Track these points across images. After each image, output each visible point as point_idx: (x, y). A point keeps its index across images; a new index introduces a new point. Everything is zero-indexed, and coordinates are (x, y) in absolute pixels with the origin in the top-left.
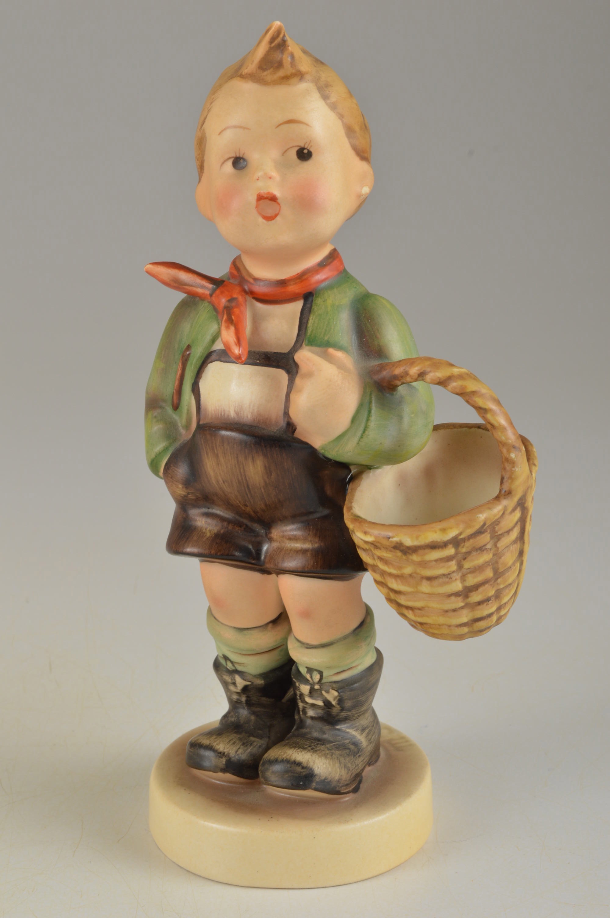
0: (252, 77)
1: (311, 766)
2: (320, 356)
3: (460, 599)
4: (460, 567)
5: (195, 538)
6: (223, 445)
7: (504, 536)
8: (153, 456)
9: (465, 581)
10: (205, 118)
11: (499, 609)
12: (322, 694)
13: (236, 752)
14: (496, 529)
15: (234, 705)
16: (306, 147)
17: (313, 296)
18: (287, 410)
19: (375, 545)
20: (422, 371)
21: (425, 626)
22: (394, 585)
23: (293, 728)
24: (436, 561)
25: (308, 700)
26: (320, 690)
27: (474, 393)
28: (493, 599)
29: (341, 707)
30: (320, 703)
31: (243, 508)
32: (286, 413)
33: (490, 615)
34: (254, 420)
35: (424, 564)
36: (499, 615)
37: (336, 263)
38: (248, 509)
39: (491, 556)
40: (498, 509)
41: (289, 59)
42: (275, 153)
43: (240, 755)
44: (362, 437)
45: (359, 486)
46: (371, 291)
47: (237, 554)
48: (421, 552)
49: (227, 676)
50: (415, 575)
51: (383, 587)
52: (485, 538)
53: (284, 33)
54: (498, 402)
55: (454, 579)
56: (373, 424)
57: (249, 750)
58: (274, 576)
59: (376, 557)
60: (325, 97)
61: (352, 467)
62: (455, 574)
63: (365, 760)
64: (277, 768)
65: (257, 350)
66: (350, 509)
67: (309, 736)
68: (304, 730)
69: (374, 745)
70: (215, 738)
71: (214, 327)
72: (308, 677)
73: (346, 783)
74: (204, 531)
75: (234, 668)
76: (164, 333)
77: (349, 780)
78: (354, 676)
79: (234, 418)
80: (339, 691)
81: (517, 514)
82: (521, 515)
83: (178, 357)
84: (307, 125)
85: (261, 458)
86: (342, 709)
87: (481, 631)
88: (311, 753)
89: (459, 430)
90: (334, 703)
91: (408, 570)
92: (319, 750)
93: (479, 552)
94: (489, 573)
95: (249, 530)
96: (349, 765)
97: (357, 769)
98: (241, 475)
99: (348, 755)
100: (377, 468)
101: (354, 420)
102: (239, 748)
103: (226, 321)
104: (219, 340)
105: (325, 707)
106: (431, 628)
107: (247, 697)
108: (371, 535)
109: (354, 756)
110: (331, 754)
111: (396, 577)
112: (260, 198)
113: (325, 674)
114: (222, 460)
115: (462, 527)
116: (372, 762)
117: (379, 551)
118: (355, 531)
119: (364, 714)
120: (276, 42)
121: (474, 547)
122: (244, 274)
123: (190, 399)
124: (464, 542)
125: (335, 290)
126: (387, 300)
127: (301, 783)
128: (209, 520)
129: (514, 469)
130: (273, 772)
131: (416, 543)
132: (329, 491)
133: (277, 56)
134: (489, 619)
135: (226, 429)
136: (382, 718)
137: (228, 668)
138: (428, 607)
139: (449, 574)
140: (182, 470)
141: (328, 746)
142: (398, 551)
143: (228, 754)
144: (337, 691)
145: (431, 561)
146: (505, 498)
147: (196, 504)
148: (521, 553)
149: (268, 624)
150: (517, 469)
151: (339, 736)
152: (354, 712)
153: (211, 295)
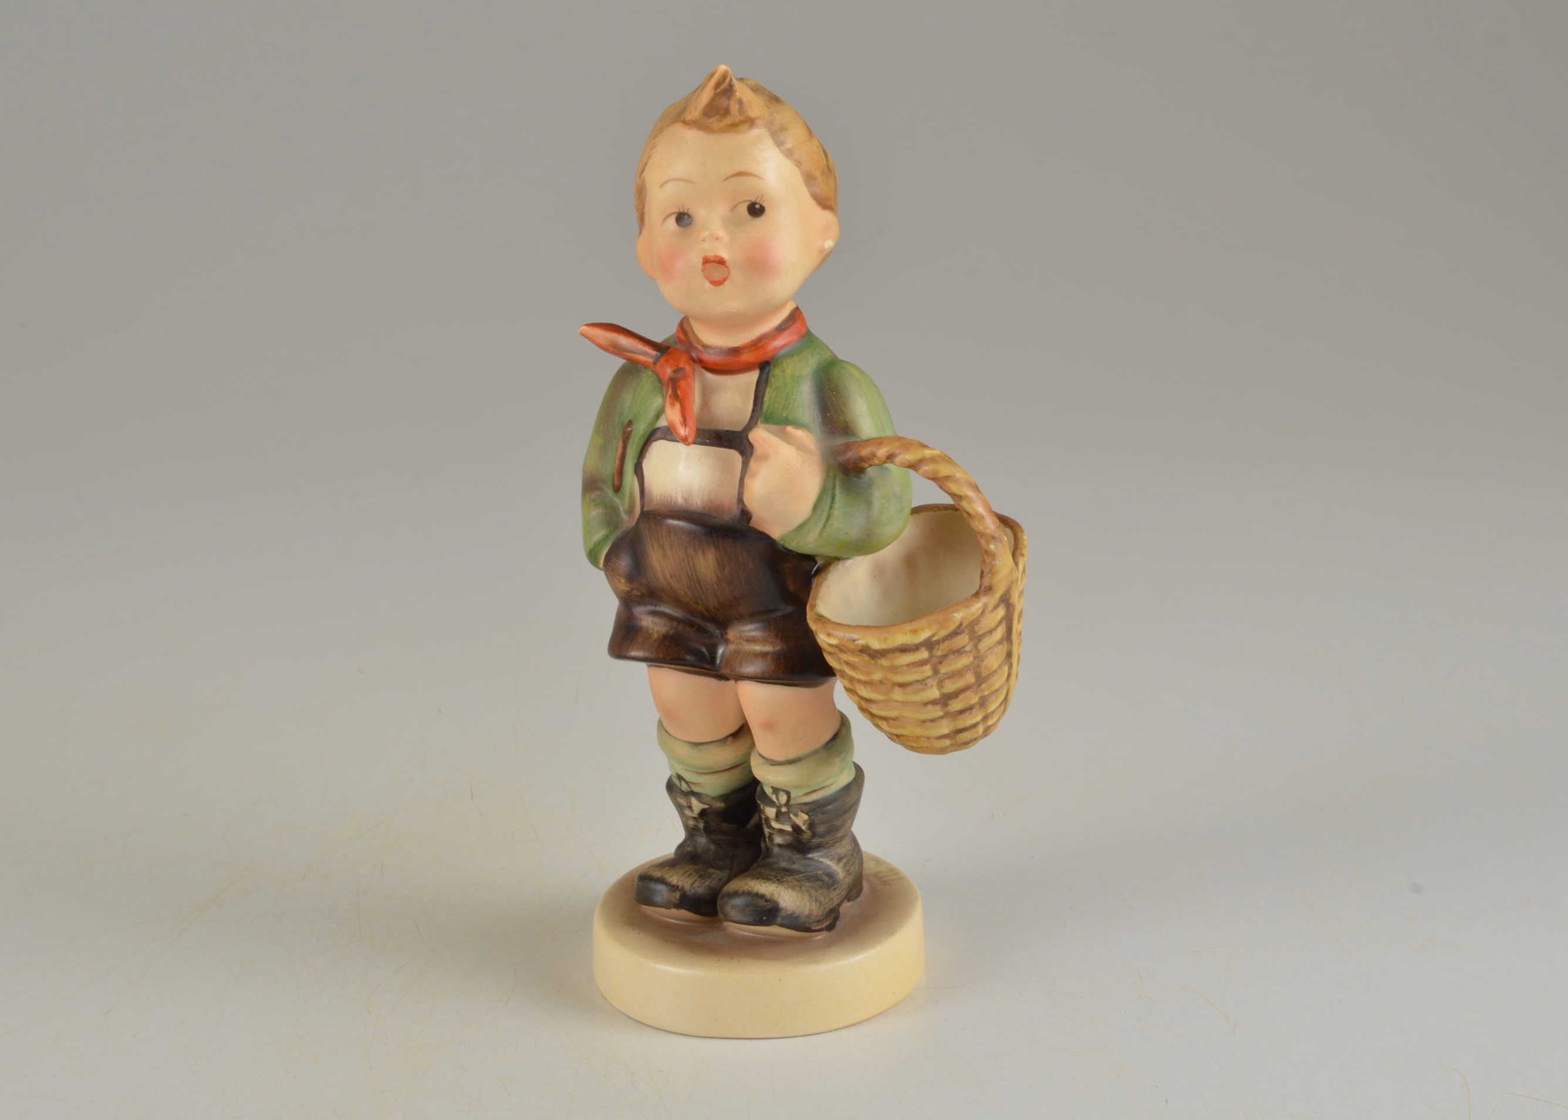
0: (695, 124)
1: (776, 899)
2: (777, 436)
3: (938, 707)
4: (936, 672)
5: (640, 640)
6: (670, 536)
7: (985, 637)
8: (591, 545)
9: (942, 687)
10: (645, 166)
11: (985, 718)
12: (790, 818)
13: (692, 885)
14: (976, 629)
15: (691, 832)
16: (758, 201)
17: (770, 365)
18: (741, 497)
19: (840, 648)
20: (890, 453)
21: (902, 738)
22: (864, 692)
23: (759, 858)
24: (908, 665)
25: (775, 825)
26: (788, 813)
27: (948, 478)
28: (977, 707)
29: (812, 832)
30: (789, 828)
31: (695, 607)
32: (740, 500)
33: (975, 726)
34: (704, 507)
35: (894, 669)
36: (986, 726)
37: (797, 326)
38: (700, 607)
39: (971, 659)
40: (977, 607)
41: (737, 106)
42: (723, 210)
43: (697, 889)
44: (824, 527)
45: (826, 579)
46: (840, 358)
47: (688, 658)
48: (890, 656)
49: (681, 798)
50: (886, 681)
51: (853, 695)
52: (963, 640)
53: (731, 77)
54: (976, 488)
55: (930, 685)
56: (837, 511)
57: (707, 883)
58: (732, 682)
59: (842, 662)
60: (779, 144)
61: (817, 559)
62: (930, 680)
63: (842, 894)
64: (738, 901)
65: (706, 427)
66: (814, 606)
67: (775, 866)
68: (770, 860)
69: (853, 876)
70: (668, 870)
71: (659, 401)
72: (774, 798)
73: (819, 918)
74: (650, 632)
75: (689, 789)
76: (603, 404)
77: (822, 915)
78: (827, 796)
79: (682, 505)
80: (810, 814)
81: (1001, 612)
82: (1006, 612)
83: (619, 432)
84: (759, 177)
85: (713, 550)
86: (814, 835)
87: (966, 744)
88: (777, 885)
89: (944, 512)
90: (804, 828)
91: (877, 676)
92: (785, 881)
93: (956, 654)
94: (970, 678)
95: (701, 630)
96: (822, 899)
97: (831, 904)
98: (691, 570)
99: (821, 887)
100: (847, 559)
101: (816, 507)
102: (695, 881)
103: (670, 396)
104: (664, 416)
105: (794, 833)
106: (908, 740)
107: (706, 823)
108: (835, 638)
109: (828, 889)
110: (800, 885)
111: (865, 683)
112: (706, 261)
113: (792, 795)
114: (669, 552)
115: (935, 628)
116: (852, 896)
117: (845, 655)
118: (818, 632)
119: (840, 840)
120: (722, 87)
121: (950, 650)
122: (692, 340)
123: (633, 481)
124: (939, 644)
125: (796, 358)
126: (856, 367)
127: (765, 918)
128: (656, 620)
129: (994, 562)
130: (733, 907)
131: (884, 646)
132: (791, 586)
133: (723, 102)
134: (974, 730)
135: (673, 517)
136: (864, 846)
137: (683, 789)
138: (903, 717)
139: (923, 680)
140: (624, 563)
141: (797, 877)
142: (865, 655)
143: (683, 887)
144: (807, 814)
145: (901, 666)
146: (985, 595)
147: (641, 600)
148: (1009, 655)
149: (727, 738)
150: (998, 562)
151: (811, 866)
152: (828, 838)
153: (655, 364)
